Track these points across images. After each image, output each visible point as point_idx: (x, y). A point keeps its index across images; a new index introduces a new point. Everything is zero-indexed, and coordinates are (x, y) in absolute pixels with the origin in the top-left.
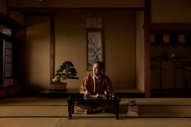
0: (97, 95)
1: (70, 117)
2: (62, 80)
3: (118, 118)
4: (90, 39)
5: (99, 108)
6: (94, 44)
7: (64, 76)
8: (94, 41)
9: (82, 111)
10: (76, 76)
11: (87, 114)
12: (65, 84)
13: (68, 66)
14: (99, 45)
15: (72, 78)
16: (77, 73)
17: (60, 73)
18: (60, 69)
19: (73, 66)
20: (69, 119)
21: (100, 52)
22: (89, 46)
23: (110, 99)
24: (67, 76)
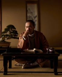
0: (34, 49)
1: (6, 73)
2: (6, 40)
3: (56, 73)
4: (29, 9)
5: (36, 63)
6: (32, 13)
7: (8, 37)
8: (31, 11)
9: (19, 66)
10: (17, 37)
11: (24, 68)
12: (9, 43)
13: (11, 29)
14: (36, 14)
15: (14, 38)
16: (18, 34)
17: (5, 34)
18: (5, 31)
19: (15, 29)
20: (4, 74)
21: (37, 19)
22: (28, 15)
23: (47, 53)
24: (10, 36)
